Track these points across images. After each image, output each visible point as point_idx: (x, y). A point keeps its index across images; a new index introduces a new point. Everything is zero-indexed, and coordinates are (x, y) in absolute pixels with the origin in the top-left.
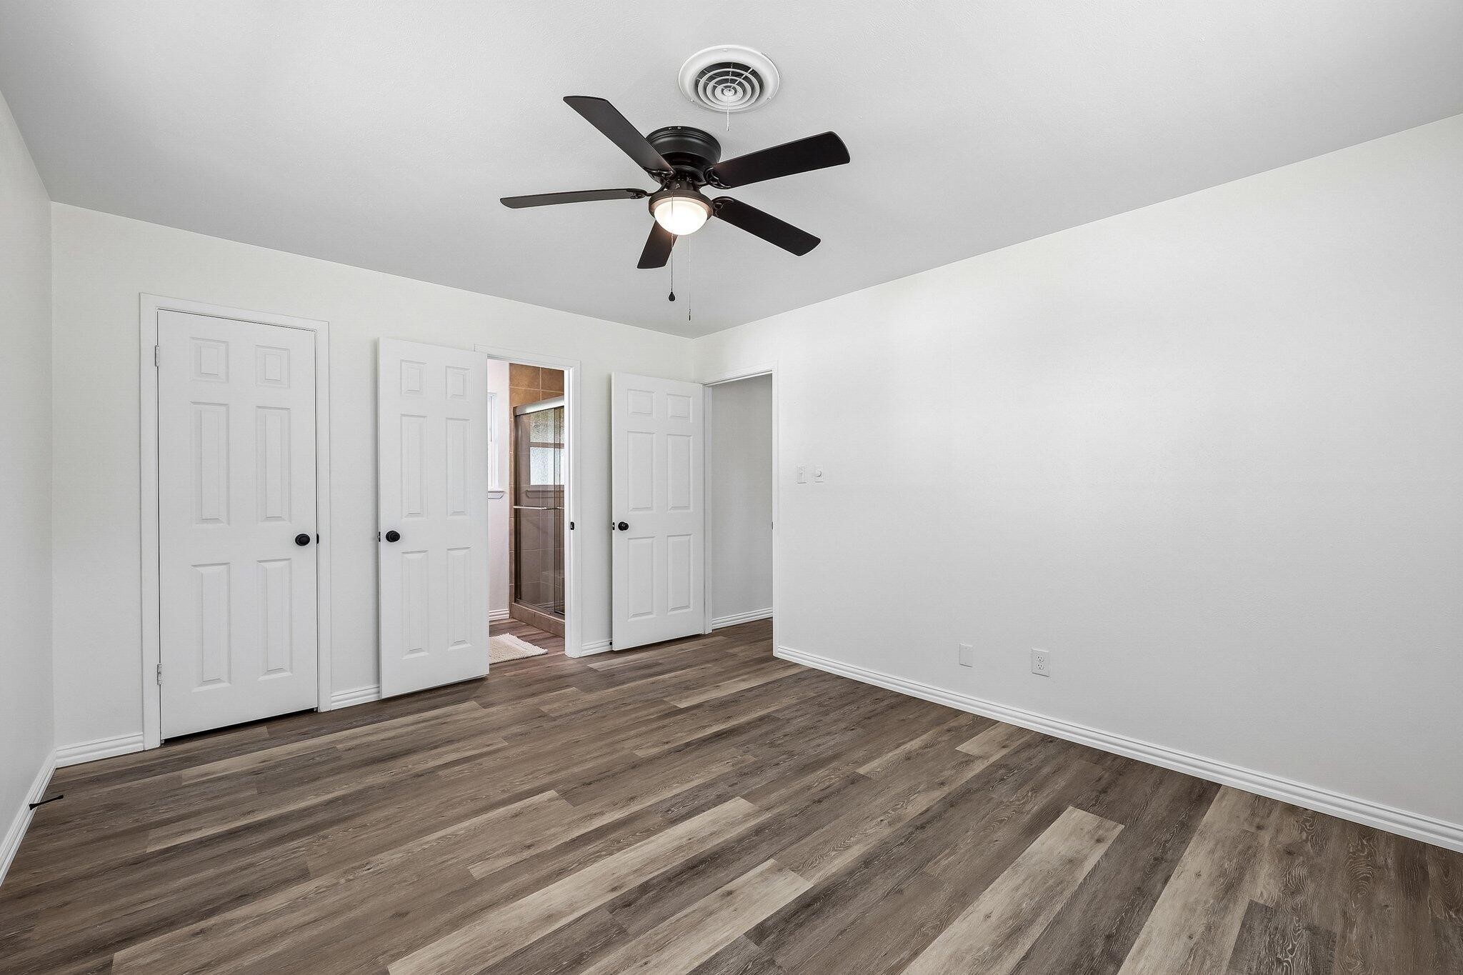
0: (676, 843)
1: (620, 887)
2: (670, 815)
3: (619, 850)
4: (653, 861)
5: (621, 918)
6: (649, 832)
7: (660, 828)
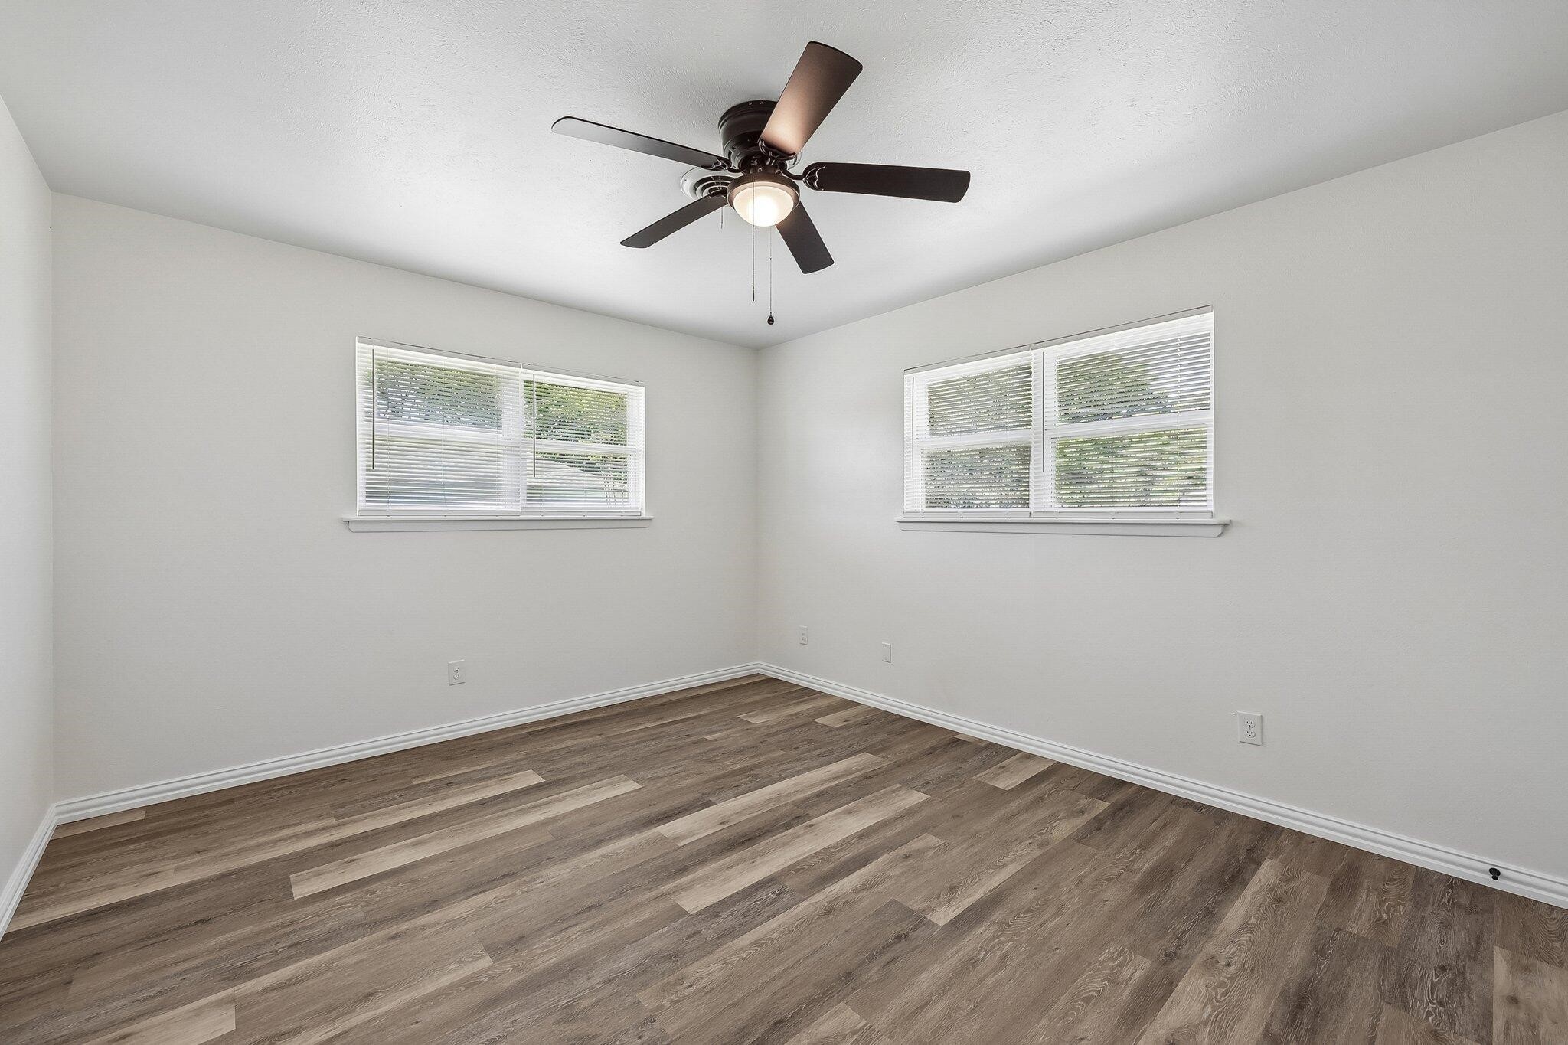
0: (767, 858)
1: (807, 827)
2: (776, 888)
3: (819, 853)
4: (785, 844)
5: (799, 812)
6: (795, 868)
7: (785, 872)
